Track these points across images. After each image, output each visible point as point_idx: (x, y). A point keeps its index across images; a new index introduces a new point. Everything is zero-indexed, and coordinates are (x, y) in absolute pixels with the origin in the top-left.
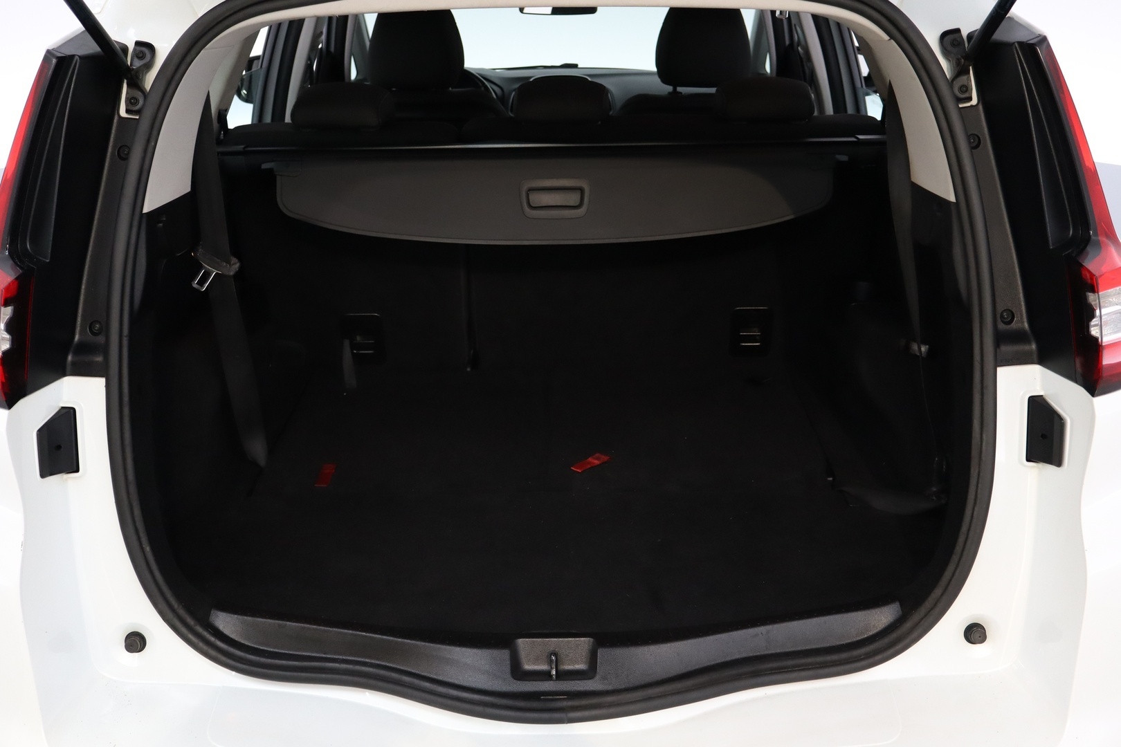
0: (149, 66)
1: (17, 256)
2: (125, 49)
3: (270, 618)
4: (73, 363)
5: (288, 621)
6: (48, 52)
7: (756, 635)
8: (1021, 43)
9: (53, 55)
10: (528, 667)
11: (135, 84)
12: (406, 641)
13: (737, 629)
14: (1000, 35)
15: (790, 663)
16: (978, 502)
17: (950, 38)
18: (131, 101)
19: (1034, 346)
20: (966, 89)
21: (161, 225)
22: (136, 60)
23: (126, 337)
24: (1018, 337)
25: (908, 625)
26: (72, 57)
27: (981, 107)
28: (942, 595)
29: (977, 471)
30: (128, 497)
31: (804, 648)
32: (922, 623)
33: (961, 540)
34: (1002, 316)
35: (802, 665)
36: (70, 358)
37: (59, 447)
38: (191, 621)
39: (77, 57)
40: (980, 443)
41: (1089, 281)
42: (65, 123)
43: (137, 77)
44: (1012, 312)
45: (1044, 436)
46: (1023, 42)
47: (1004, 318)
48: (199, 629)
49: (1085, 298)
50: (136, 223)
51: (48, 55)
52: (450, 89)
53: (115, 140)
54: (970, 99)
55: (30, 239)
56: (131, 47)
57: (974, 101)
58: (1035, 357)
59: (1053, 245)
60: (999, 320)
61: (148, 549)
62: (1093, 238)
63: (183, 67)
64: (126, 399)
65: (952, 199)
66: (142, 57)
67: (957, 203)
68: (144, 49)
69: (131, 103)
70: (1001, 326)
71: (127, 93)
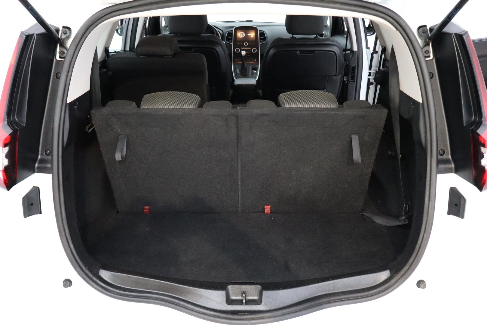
0: (68, 37)
1: (11, 123)
2: (57, 31)
3: (124, 273)
4: (38, 168)
5: (132, 275)
6: (22, 32)
7: (330, 284)
8: (456, 34)
9: (24, 34)
10: (233, 297)
11: (62, 45)
12: (181, 286)
13: (321, 282)
14: (446, 30)
15: (343, 297)
16: (426, 231)
17: (422, 29)
18: (61, 53)
19: (453, 165)
20: (428, 52)
21: (76, 107)
22: (63, 34)
23: (60, 157)
24: (447, 162)
25: (393, 281)
26: (33, 35)
27: (434, 60)
28: (408, 269)
29: (426, 219)
30: (63, 225)
31: (349, 290)
32: (399, 280)
33: (418, 247)
34: (439, 152)
35: (348, 298)
36: (36, 165)
37: (32, 204)
38: (91, 275)
39: (35, 35)
40: (428, 207)
41: (483, 142)
42: (30, 65)
43: (63, 43)
44: (444, 150)
45: (456, 205)
46: (457, 34)
47: (441, 153)
48: (95, 279)
49: (480, 149)
50: (64, 108)
51: (22, 34)
52: (202, 34)
53: (55, 70)
54: (429, 56)
55: (17, 115)
56: (61, 29)
57: (431, 58)
58: (453, 170)
59: (465, 124)
60: (438, 154)
61: (72, 246)
62: (484, 122)
63: (83, 39)
64: (61, 183)
65: (420, 101)
66: (66, 33)
67: (423, 104)
68: (67, 30)
69: (61, 54)
70: (440, 157)
71: (59, 49)
